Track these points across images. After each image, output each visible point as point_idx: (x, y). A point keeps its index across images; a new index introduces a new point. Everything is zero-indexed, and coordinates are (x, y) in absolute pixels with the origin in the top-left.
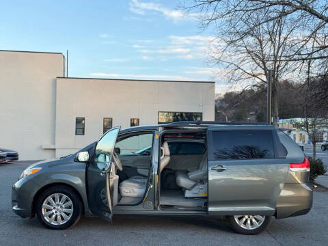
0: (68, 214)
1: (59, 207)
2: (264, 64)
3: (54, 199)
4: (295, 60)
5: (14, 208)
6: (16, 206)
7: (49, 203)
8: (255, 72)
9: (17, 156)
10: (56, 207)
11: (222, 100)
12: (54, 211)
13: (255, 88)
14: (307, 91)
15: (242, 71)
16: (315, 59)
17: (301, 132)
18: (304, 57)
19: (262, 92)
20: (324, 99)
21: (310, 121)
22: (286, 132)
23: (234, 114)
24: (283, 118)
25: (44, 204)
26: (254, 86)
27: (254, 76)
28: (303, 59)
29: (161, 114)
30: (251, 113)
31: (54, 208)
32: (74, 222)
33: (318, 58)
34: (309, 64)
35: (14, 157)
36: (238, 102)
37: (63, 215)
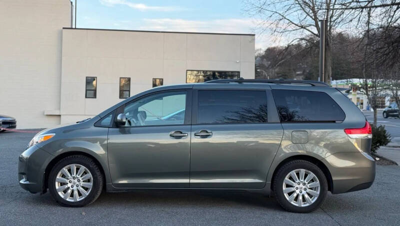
0: (86, 189)
1: (76, 181)
2: (315, 13)
3: (69, 170)
4: (352, 8)
5: (22, 182)
6: (24, 180)
7: (63, 176)
8: (304, 24)
9: (15, 123)
10: (72, 180)
11: (263, 57)
12: (69, 185)
13: (304, 42)
14: (367, 45)
15: (288, 21)
16: (376, 7)
17: (358, 96)
18: (363, 5)
19: (311, 48)
20: (387, 55)
21: (370, 82)
22: (344, 92)
23: (277, 74)
24: (337, 79)
25: (58, 177)
26: (302, 39)
27: (302, 27)
28: (362, 8)
29: (189, 72)
30: (298, 73)
31: (70, 182)
32: (94, 197)
33: (380, 6)
34: (369, 14)
35: (11, 124)
36: (282, 59)
37: (81, 189)
